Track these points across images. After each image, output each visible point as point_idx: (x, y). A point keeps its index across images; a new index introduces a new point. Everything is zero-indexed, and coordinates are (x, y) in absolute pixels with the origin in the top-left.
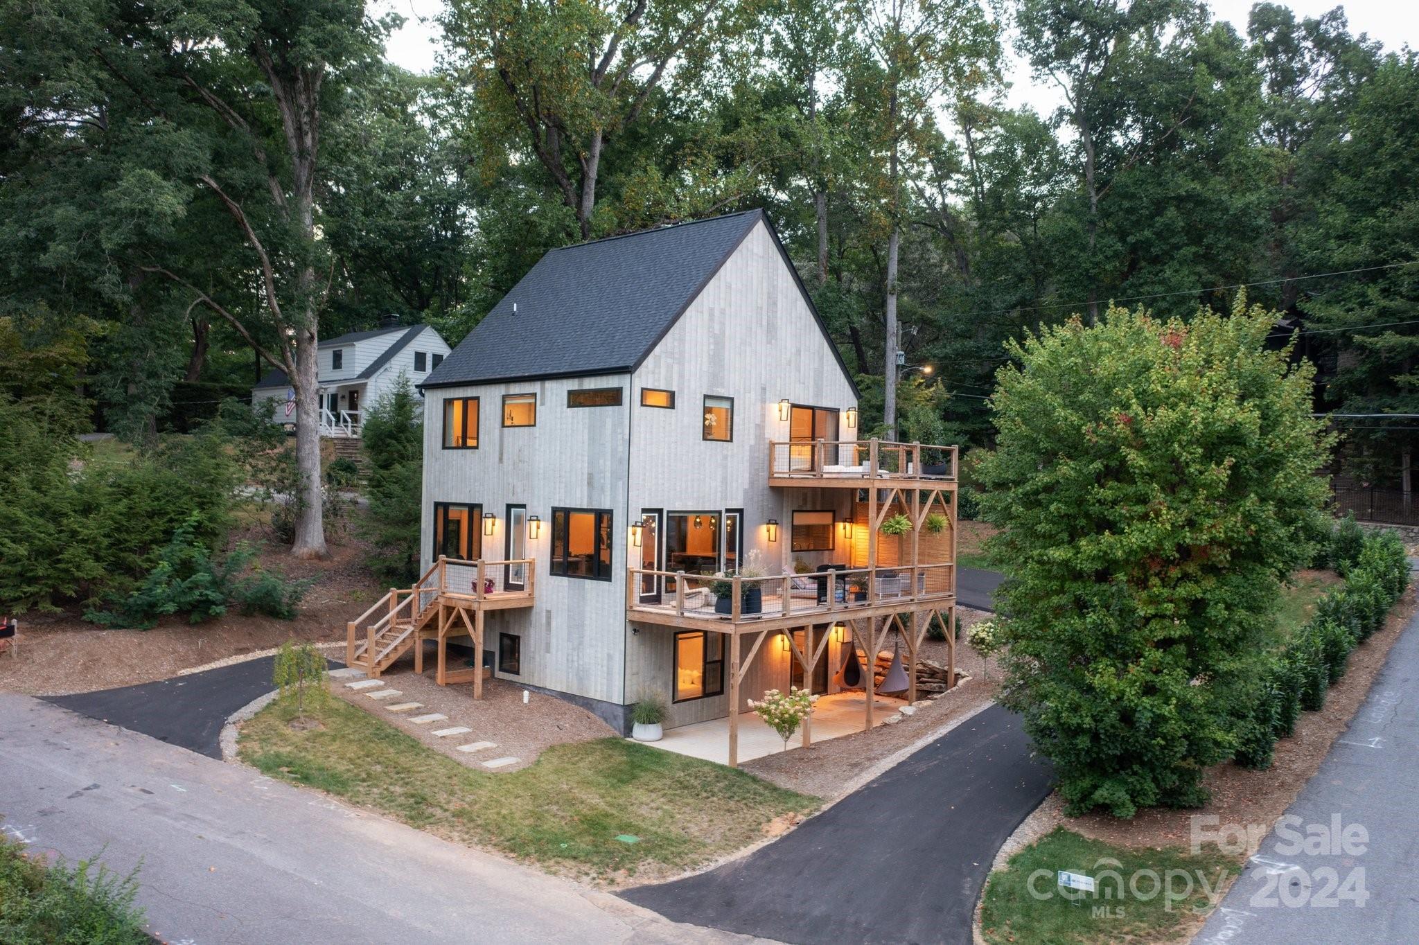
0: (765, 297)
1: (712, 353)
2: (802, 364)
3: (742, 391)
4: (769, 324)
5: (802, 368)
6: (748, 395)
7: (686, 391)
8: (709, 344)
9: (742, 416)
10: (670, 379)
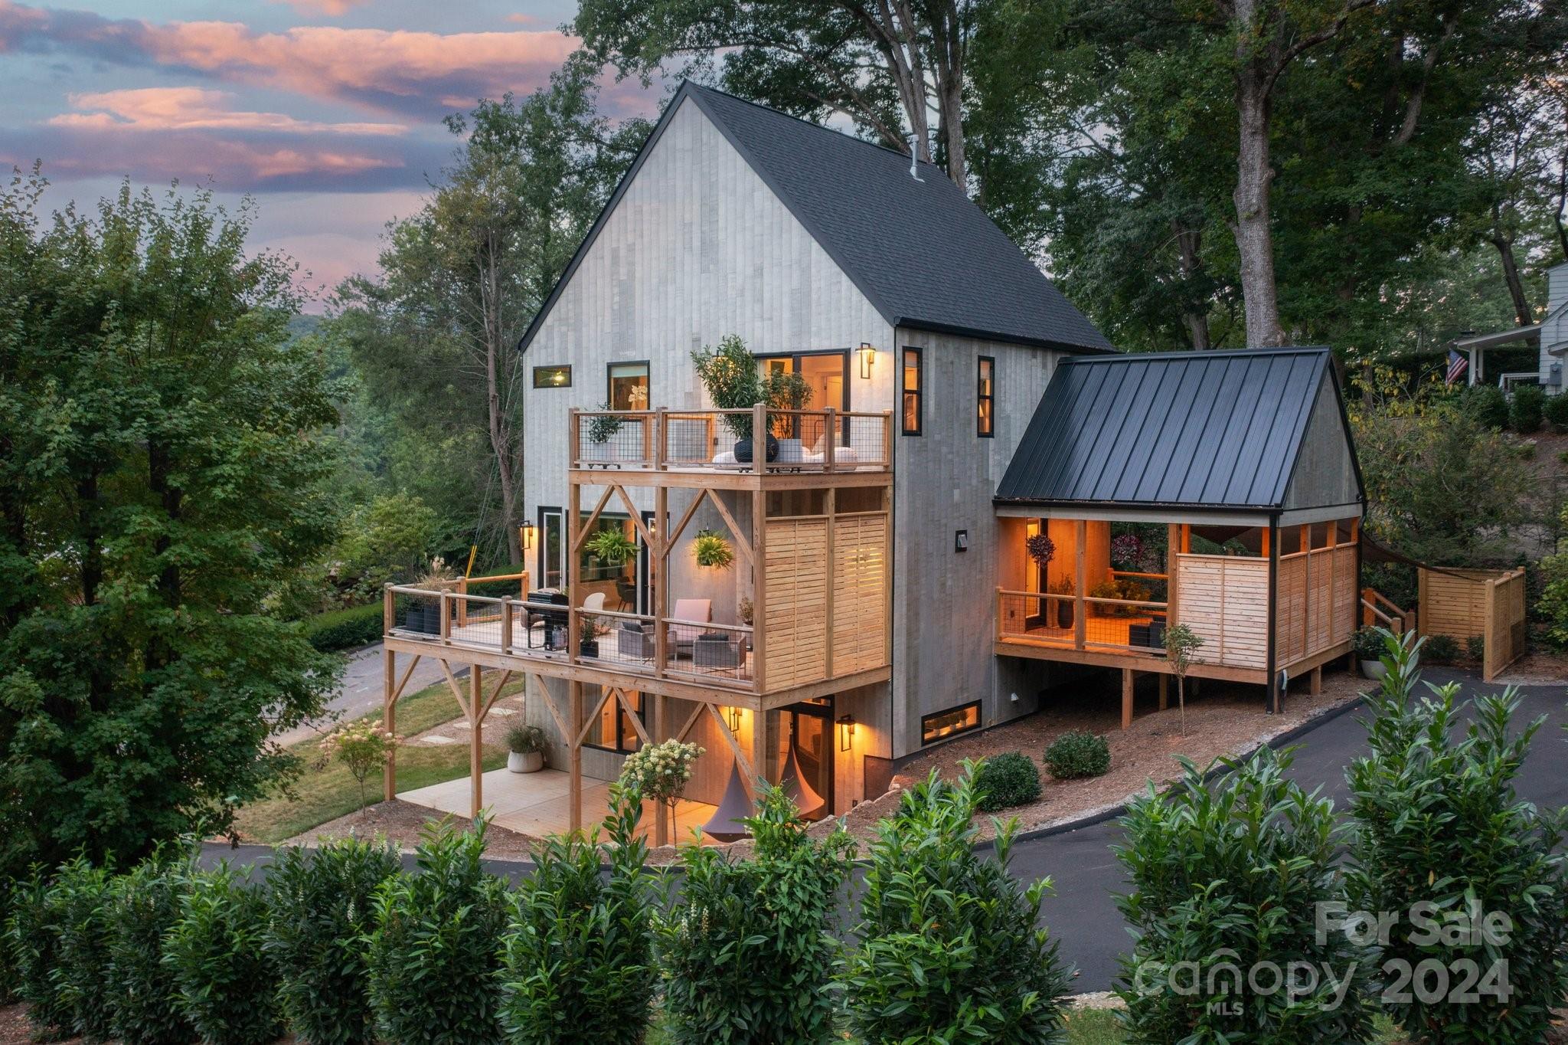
0: (697, 207)
1: (616, 307)
2: (766, 288)
3: (662, 348)
4: (703, 242)
5: (767, 295)
6: (671, 354)
7: (585, 361)
8: (613, 295)
9: (662, 384)
10: (564, 351)
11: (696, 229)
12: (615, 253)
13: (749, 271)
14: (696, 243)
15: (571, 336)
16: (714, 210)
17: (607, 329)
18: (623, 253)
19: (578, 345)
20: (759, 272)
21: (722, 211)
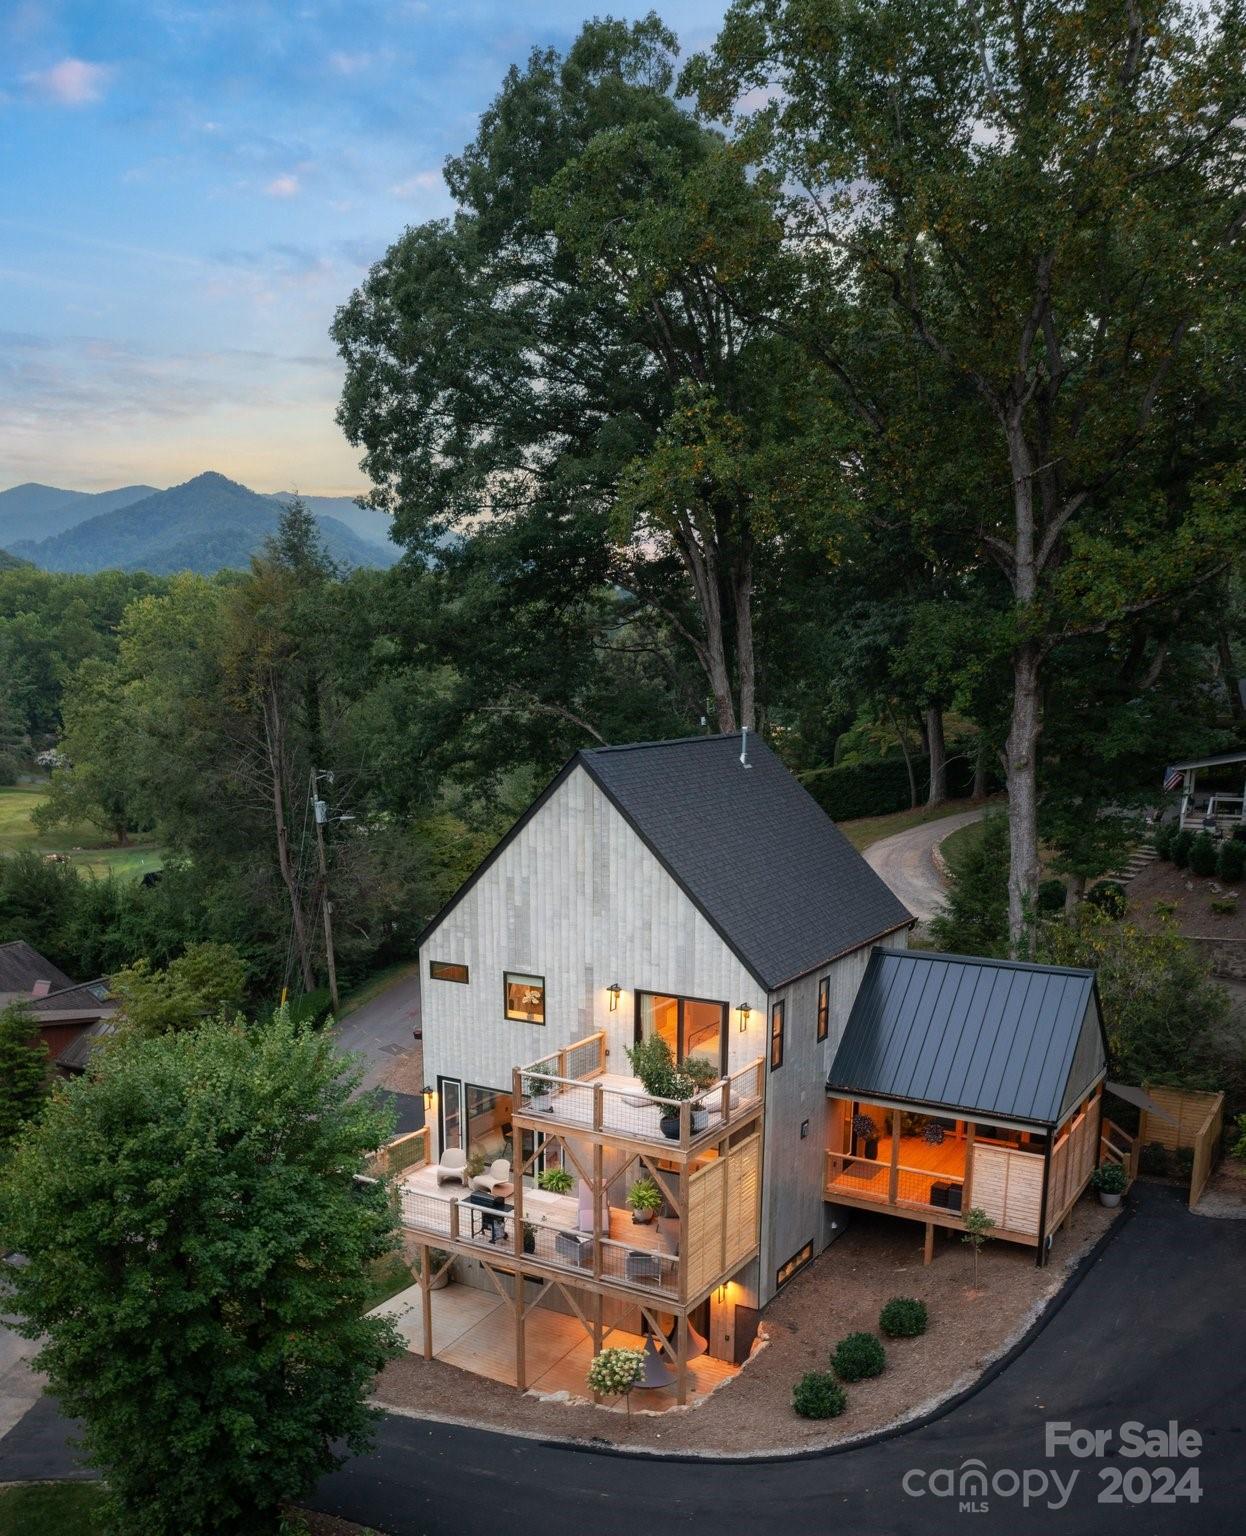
0: (589, 860)
1: (512, 927)
2: (653, 940)
3: (556, 970)
4: (595, 891)
5: (654, 946)
6: (565, 975)
7: (481, 966)
8: (508, 917)
9: (558, 998)
10: (461, 953)
11: (588, 878)
12: (510, 883)
13: (638, 923)
14: (589, 890)
15: (467, 942)
16: (605, 866)
17: (504, 943)
18: (517, 883)
19: (475, 951)
20: (647, 926)
21: (613, 868)
